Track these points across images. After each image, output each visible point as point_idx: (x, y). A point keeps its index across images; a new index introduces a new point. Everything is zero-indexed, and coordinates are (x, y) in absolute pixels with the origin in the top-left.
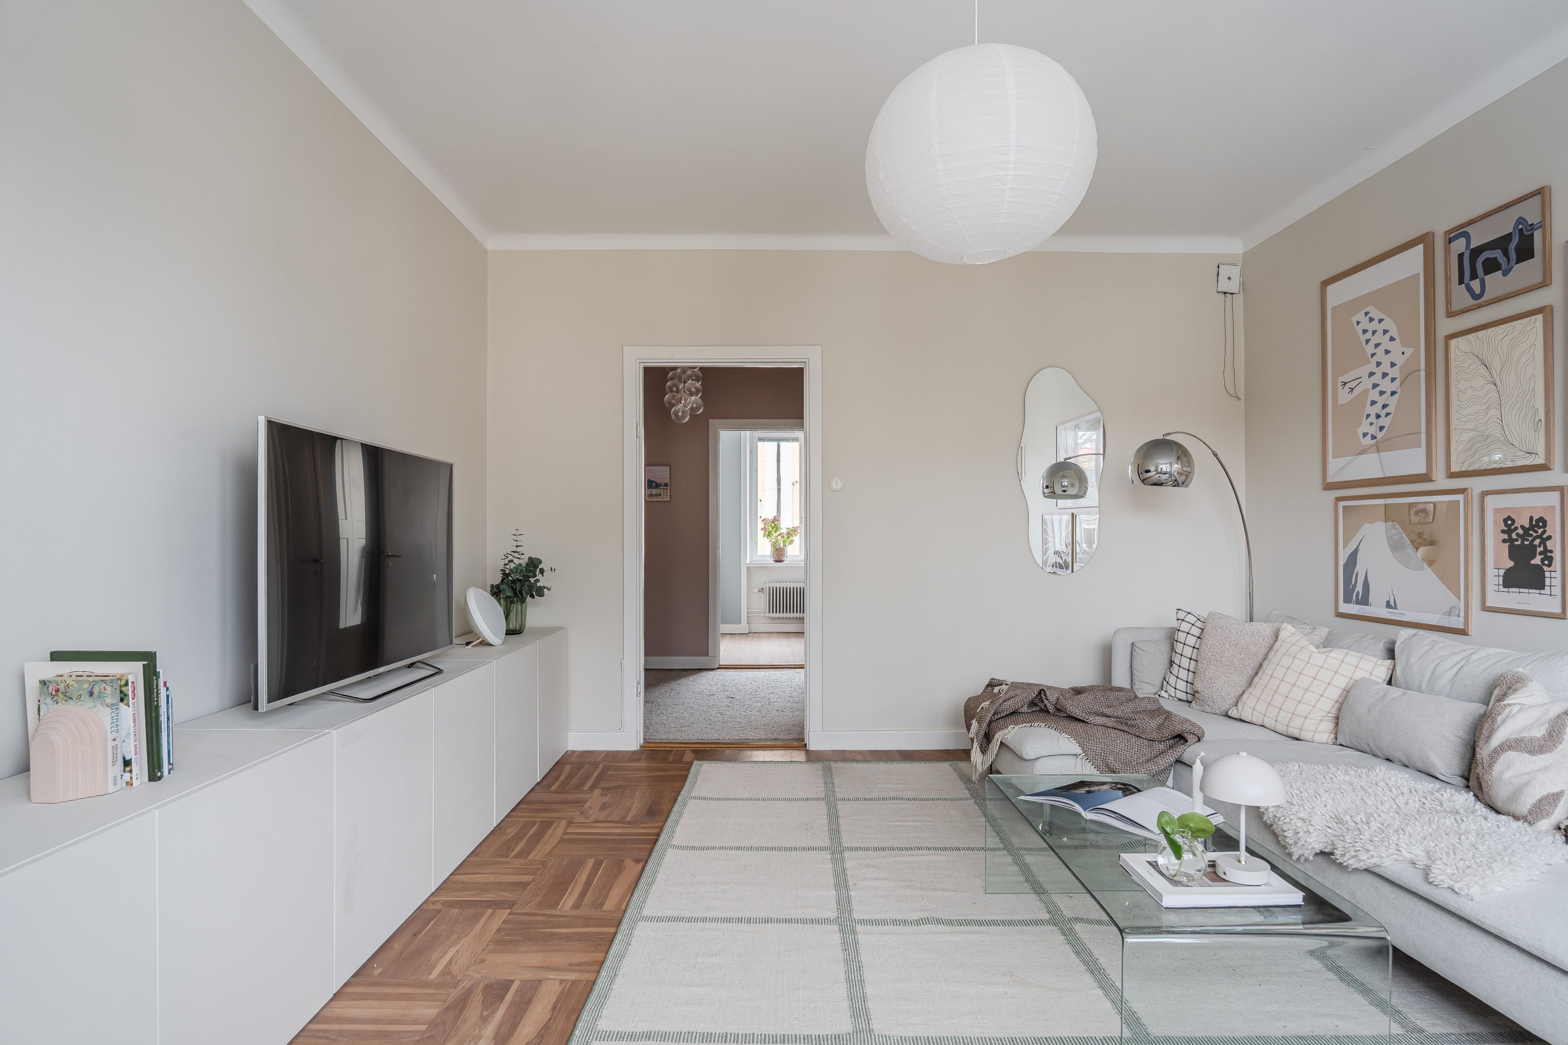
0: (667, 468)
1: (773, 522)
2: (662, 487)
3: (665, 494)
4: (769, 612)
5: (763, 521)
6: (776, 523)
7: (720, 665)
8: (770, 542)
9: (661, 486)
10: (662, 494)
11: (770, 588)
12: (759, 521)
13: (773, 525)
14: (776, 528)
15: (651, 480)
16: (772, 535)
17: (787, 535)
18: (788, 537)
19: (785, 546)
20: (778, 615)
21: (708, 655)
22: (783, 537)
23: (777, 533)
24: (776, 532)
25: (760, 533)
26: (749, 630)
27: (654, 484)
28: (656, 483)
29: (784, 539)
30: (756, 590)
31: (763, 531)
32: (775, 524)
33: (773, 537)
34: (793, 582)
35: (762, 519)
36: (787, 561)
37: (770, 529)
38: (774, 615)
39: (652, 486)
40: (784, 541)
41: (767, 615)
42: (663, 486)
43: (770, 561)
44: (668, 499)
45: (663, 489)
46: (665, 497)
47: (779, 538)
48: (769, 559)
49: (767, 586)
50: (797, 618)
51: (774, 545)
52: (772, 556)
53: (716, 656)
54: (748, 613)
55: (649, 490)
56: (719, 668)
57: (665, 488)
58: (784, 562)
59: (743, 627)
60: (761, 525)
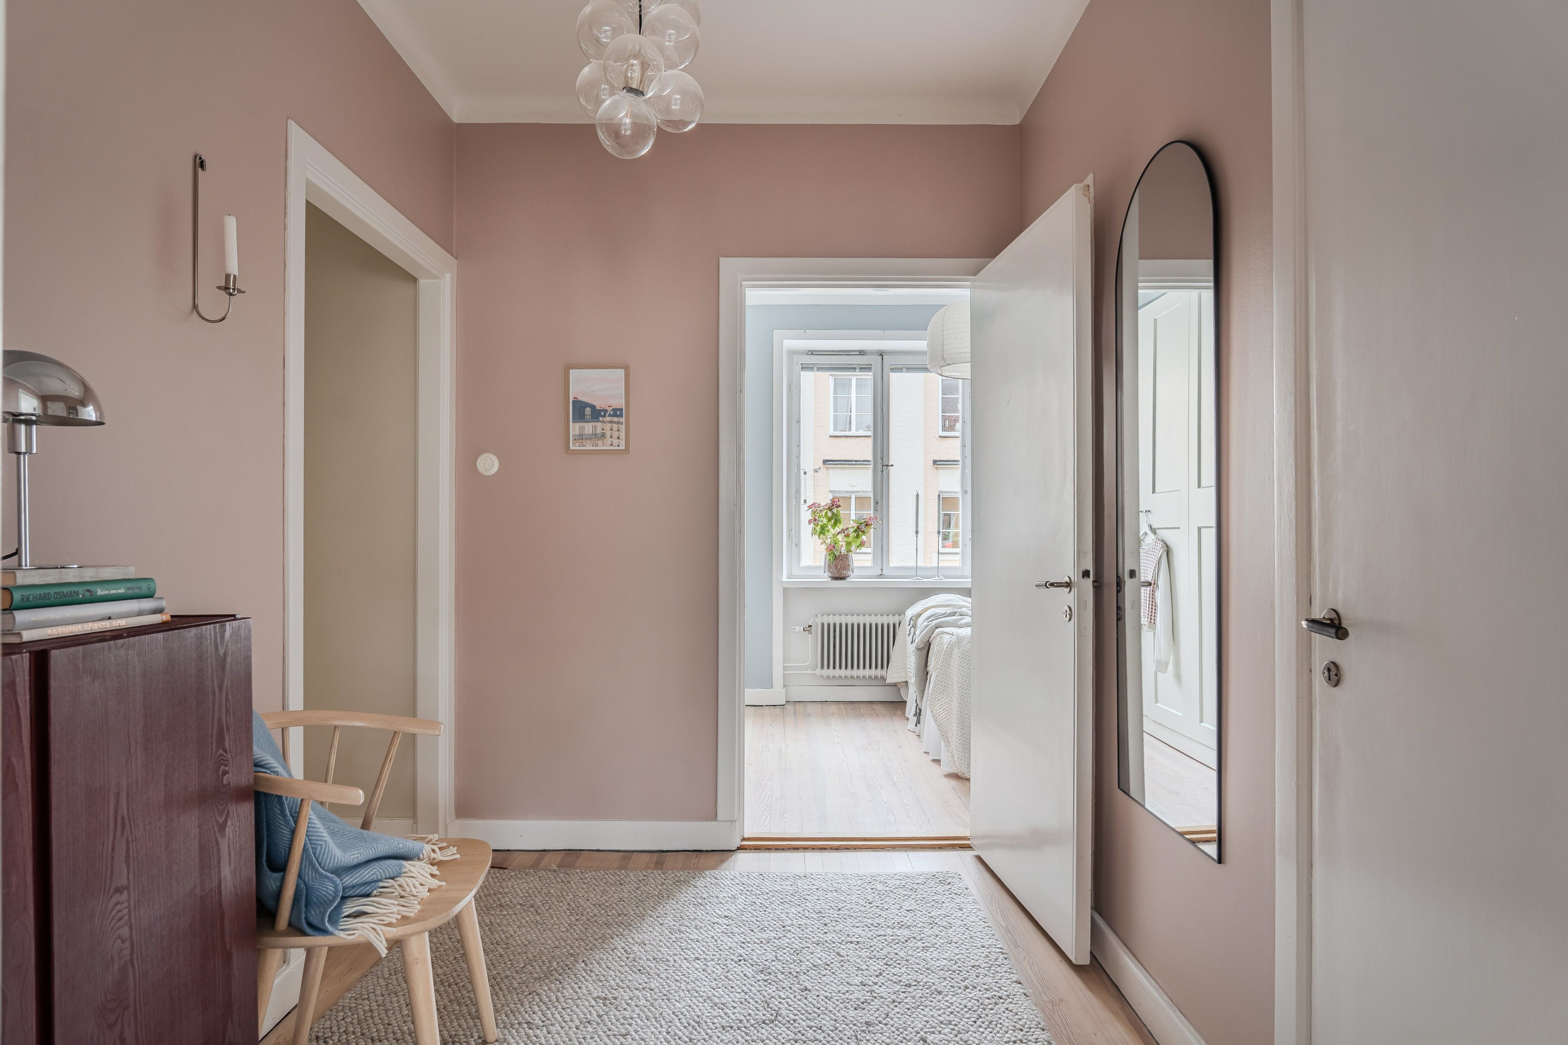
0: (621, 373)
1: (830, 509)
2: (608, 419)
3: (615, 434)
4: (822, 668)
5: (810, 507)
6: (835, 510)
7: (744, 839)
8: (822, 543)
9: (604, 416)
10: (608, 434)
11: (823, 625)
12: (804, 508)
13: (830, 514)
14: (836, 520)
15: (581, 402)
16: (828, 531)
17: (855, 531)
18: (857, 536)
19: (849, 551)
20: (837, 672)
21: (714, 817)
22: (848, 536)
23: (838, 529)
24: (835, 524)
25: (806, 529)
26: (786, 698)
27: (588, 411)
28: (593, 407)
29: (850, 539)
30: (799, 629)
31: (812, 525)
32: (833, 513)
33: (830, 535)
34: (864, 615)
35: (808, 504)
36: (854, 578)
37: (825, 521)
38: (831, 672)
39: (584, 415)
40: (849, 544)
41: (818, 671)
42: (610, 415)
43: (824, 577)
44: (622, 447)
45: (611, 422)
46: (615, 442)
47: (840, 537)
48: (821, 572)
49: (819, 621)
50: (870, 677)
51: (832, 549)
52: (827, 570)
53: (735, 821)
54: (785, 668)
55: (578, 425)
56: (741, 848)
57: (615, 419)
58: (848, 579)
59: (777, 695)
60: (806, 515)
